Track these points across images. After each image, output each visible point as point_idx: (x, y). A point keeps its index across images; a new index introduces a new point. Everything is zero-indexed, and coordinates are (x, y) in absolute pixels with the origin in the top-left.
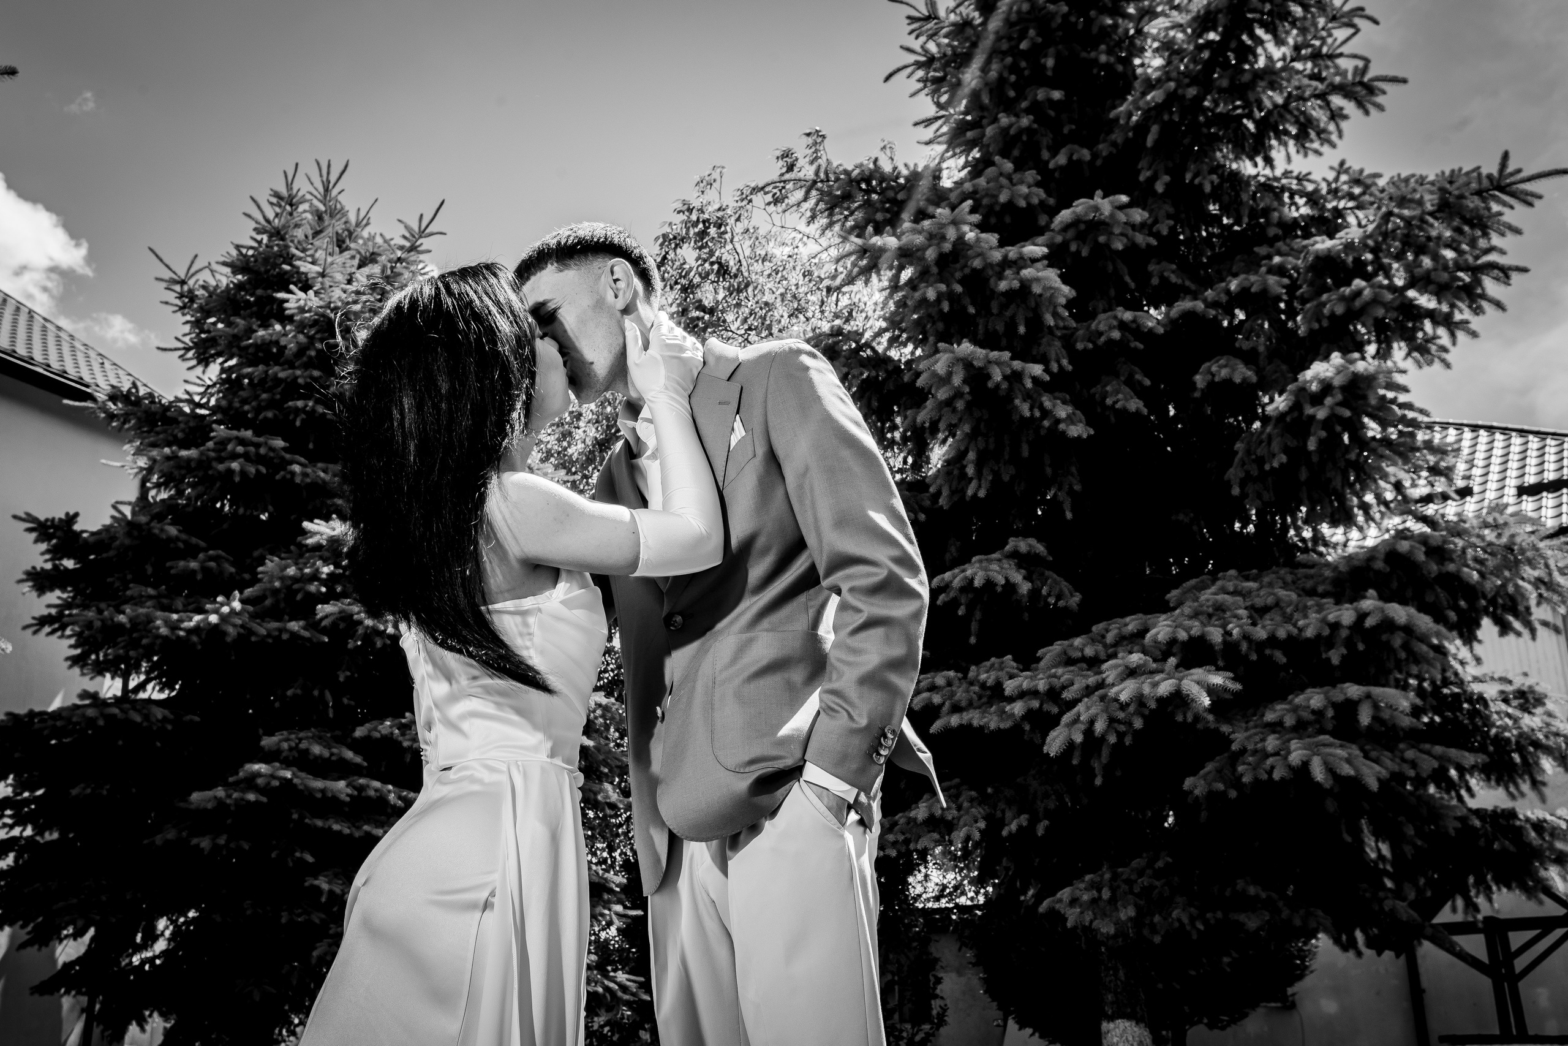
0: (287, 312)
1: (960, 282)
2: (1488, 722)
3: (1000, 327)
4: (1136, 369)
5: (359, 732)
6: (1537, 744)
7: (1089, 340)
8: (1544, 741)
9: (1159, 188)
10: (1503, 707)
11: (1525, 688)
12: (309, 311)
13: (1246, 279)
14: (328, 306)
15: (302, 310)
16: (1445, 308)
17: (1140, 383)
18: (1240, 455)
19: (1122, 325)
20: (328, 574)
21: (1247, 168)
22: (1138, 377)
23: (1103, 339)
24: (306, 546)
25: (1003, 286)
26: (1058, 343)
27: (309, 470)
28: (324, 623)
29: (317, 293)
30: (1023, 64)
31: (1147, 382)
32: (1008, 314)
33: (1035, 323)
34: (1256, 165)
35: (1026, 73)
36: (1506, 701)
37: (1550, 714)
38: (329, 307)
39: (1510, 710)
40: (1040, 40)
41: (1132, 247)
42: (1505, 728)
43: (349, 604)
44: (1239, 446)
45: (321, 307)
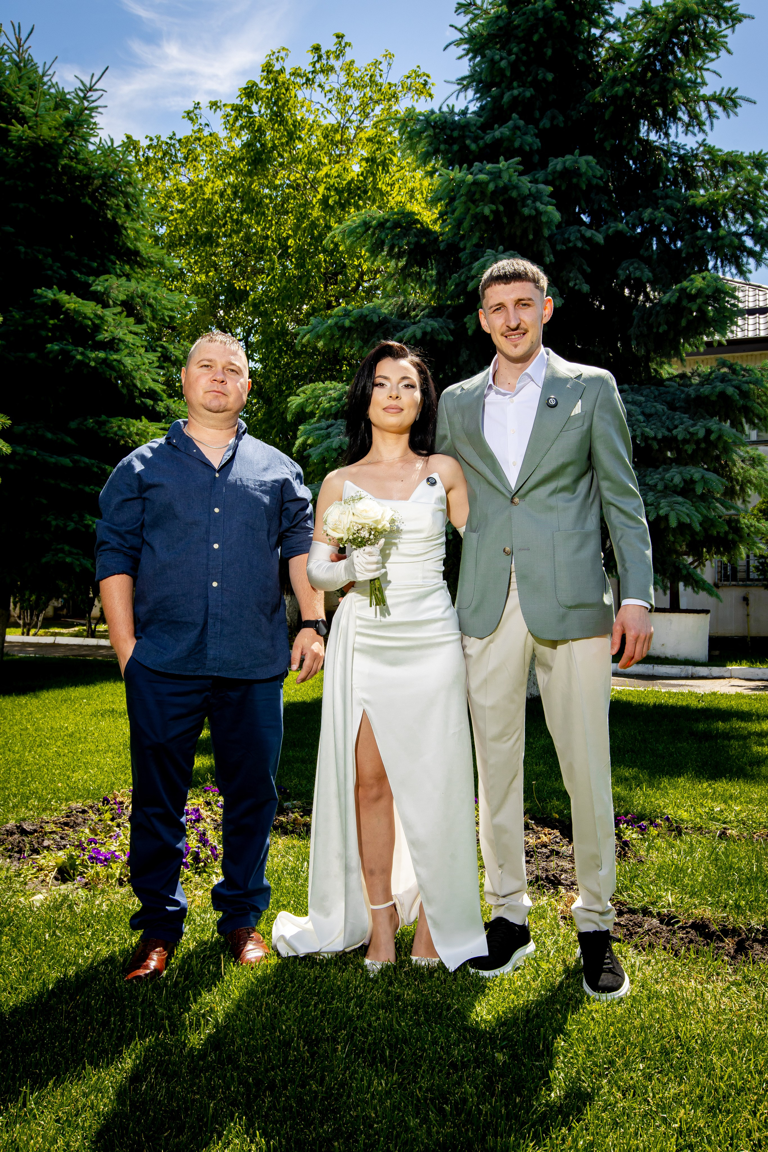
0: (10, 138)
1: (502, 203)
2: (731, 471)
3: (518, 233)
4: (584, 261)
5: (73, 425)
6: (750, 482)
7: (564, 244)
8: (754, 480)
9: (607, 146)
10: (742, 464)
11: (755, 456)
12: (25, 140)
13: (652, 213)
14: (38, 138)
15: (20, 138)
16: (758, 248)
17: (584, 270)
18: (636, 321)
19: (583, 237)
20: (52, 325)
21: (653, 137)
22: (585, 267)
23: (571, 245)
24: (37, 304)
25: (526, 211)
26: (547, 244)
27: (29, 251)
28: (51, 356)
29: (30, 128)
30: (531, 49)
31: (589, 270)
32: (525, 225)
33: (538, 232)
34: (660, 136)
35: (533, 55)
36: (742, 461)
37: (764, 471)
38: (40, 139)
39: (744, 466)
40: (545, 35)
41: (589, 185)
42: (739, 473)
43: (66, 345)
44: (634, 313)
45: (33, 138)
